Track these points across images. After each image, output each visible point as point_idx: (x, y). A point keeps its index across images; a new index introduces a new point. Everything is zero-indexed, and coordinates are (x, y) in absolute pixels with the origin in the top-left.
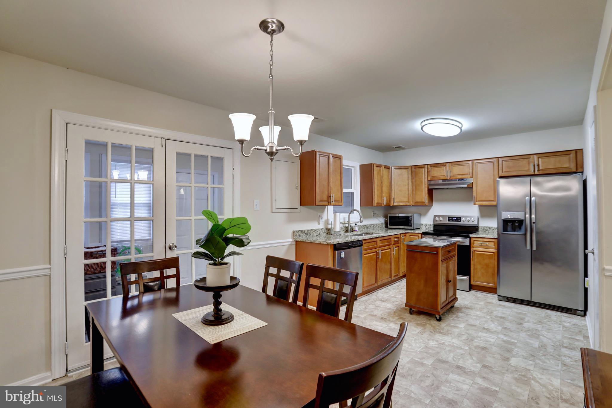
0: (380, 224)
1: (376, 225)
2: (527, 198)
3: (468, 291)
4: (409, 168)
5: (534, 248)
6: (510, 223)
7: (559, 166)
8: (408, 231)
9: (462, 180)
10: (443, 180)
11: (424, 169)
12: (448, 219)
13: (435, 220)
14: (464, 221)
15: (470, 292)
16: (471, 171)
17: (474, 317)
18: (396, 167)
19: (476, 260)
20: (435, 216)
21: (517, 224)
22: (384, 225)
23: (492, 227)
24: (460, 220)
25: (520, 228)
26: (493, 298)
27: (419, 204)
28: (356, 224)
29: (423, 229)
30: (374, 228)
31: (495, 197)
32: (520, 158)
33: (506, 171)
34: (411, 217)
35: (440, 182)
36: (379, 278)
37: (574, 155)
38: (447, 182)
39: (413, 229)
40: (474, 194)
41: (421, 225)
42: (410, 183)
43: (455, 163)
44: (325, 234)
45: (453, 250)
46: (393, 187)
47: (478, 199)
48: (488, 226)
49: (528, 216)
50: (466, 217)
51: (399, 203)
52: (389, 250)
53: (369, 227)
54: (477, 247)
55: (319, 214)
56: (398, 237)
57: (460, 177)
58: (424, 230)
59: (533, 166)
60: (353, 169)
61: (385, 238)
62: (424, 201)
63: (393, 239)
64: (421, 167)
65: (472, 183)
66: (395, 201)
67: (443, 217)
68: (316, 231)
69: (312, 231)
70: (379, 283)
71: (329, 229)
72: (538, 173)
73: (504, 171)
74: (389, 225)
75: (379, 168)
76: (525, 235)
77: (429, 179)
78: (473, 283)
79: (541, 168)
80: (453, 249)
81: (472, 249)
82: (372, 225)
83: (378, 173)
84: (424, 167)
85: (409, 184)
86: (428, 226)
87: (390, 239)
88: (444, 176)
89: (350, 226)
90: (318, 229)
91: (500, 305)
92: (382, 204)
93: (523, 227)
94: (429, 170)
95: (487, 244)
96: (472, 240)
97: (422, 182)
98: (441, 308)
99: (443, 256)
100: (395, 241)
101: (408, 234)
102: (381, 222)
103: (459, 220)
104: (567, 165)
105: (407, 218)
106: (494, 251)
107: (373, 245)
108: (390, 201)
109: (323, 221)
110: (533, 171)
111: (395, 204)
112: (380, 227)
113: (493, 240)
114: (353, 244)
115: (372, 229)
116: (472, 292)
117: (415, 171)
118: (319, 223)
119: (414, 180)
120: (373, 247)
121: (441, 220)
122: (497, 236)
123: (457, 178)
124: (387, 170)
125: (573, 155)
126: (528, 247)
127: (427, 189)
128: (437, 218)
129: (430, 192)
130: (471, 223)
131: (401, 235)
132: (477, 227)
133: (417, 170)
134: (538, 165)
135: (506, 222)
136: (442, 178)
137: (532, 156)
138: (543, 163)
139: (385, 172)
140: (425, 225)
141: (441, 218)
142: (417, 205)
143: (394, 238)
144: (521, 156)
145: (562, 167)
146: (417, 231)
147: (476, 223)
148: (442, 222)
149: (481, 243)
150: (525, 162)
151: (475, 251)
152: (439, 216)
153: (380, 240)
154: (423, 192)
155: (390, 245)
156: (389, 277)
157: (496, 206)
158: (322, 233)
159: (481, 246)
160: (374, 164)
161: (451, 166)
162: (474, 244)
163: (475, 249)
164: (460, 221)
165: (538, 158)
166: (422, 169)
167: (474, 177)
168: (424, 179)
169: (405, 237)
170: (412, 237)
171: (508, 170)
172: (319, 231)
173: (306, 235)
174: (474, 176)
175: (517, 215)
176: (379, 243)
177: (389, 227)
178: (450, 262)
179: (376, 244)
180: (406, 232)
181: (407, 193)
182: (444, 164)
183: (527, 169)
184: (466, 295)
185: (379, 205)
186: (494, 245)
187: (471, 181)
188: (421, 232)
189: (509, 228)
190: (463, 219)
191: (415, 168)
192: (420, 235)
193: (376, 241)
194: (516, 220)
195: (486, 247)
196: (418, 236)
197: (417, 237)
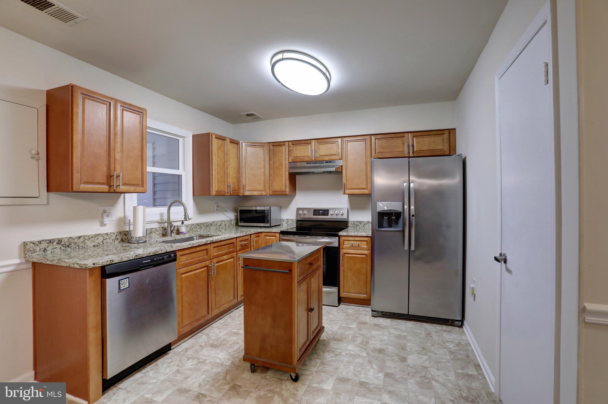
0: (227, 221)
1: (221, 223)
2: (405, 184)
3: (337, 306)
4: (266, 145)
5: (413, 248)
6: (386, 217)
7: (433, 147)
8: (262, 230)
9: (330, 162)
10: (308, 162)
11: (284, 148)
12: (314, 213)
13: (298, 214)
14: (332, 215)
15: (339, 307)
16: (340, 150)
17: (346, 359)
18: (248, 143)
19: (346, 265)
20: (298, 209)
21: (394, 218)
22: (234, 222)
23: (363, 221)
24: (328, 213)
25: (397, 223)
26: (365, 313)
27: (278, 193)
28: (183, 223)
29: (283, 225)
30: (218, 227)
31: (367, 184)
32: (395, 137)
33: (379, 151)
34: (267, 210)
35: (305, 164)
36: (213, 304)
37: (448, 135)
38: (312, 165)
39: (270, 227)
40: (344, 181)
41: (281, 220)
42: (267, 166)
43: (322, 141)
44: (117, 242)
45: (317, 259)
46: (244, 169)
47: (348, 187)
48: (359, 220)
49: (406, 207)
50: (335, 209)
51: (252, 192)
52: (232, 260)
53: (208, 225)
54: (347, 248)
55: (101, 209)
56: (247, 239)
57: (327, 158)
58: (284, 228)
59: (408, 147)
60: (181, 140)
61: (223, 243)
62: (284, 189)
63: (239, 243)
64: (281, 144)
65: (342, 166)
66: (247, 189)
67: (308, 209)
68: (93, 239)
69: (82, 239)
70: (216, 312)
71: (126, 233)
72: (413, 156)
73: (377, 152)
74: (240, 222)
75: (220, 142)
76: (403, 231)
77: (290, 161)
78: (342, 295)
79: (415, 149)
80: (317, 257)
81: (342, 251)
82: (215, 223)
83: (219, 148)
84: (284, 145)
85: (265, 167)
86: (290, 222)
87: (233, 243)
88: (309, 156)
89: (171, 227)
90: (98, 235)
91: (376, 325)
92: (226, 193)
93: (401, 221)
94: (290, 149)
95: (359, 244)
96: (342, 239)
97: (281, 165)
98: (298, 359)
99: (299, 276)
100: (242, 246)
101: (263, 234)
102: (229, 218)
103: (326, 213)
104: (441, 147)
105: (263, 212)
106: (366, 252)
107: (201, 255)
108: (239, 189)
109: (113, 219)
110: (408, 153)
111: (247, 193)
112: (227, 225)
113: (366, 239)
114: (152, 261)
115: (214, 228)
116: (342, 306)
117: (273, 149)
118: (103, 224)
119: (272, 162)
120: (199, 259)
121: (305, 214)
122: (371, 234)
123: (324, 159)
124: (234, 146)
125: (446, 136)
126: (406, 247)
127: (287, 174)
128: (301, 212)
129: (293, 177)
130: (339, 217)
131: (252, 236)
132: (347, 221)
133: (276, 148)
134: (413, 146)
135: (382, 215)
136: (306, 159)
137: (406, 135)
138: (417, 143)
139: (231, 148)
140: (287, 221)
141: (306, 212)
142: (276, 194)
143: (240, 241)
144: (396, 134)
145: (437, 148)
146: (274, 230)
147: (345, 216)
148: (307, 216)
149: (352, 242)
150: (399, 141)
151: (345, 253)
152: (303, 209)
153: (214, 247)
154: (282, 177)
155: (233, 252)
156: (232, 298)
157: (369, 195)
158: (108, 240)
159: (352, 247)
160: (212, 134)
161: (317, 144)
162: (344, 244)
163: (345, 251)
164: (328, 215)
165: (413, 137)
166: (282, 148)
167: (343, 159)
168: (284, 160)
169: (258, 238)
170: (267, 237)
171: (382, 151)
172: (102, 238)
173: (63, 248)
174: (344, 157)
175: (394, 206)
176: (214, 252)
177: (240, 224)
178: (313, 280)
179: (207, 254)
180: (260, 231)
181: (263, 178)
182: (309, 141)
183: (401, 150)
184: (335, 312)
185: (220, 194)
186: (367, 246)
187: (340, 163)
188: (279, 231)
189: (385, 223)
190: (331, 212)
191: (273, 146)
192: (278, 235)
193: (206, 250)
194: (392, 213)
195: (358, 247)
196: (275, 236)
197: (274, 238)
